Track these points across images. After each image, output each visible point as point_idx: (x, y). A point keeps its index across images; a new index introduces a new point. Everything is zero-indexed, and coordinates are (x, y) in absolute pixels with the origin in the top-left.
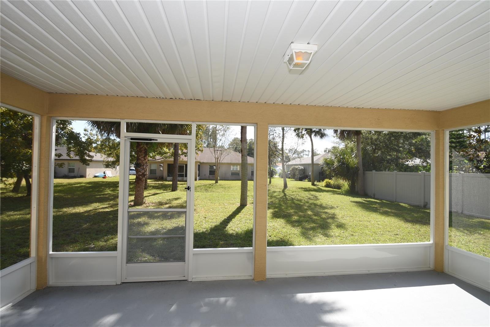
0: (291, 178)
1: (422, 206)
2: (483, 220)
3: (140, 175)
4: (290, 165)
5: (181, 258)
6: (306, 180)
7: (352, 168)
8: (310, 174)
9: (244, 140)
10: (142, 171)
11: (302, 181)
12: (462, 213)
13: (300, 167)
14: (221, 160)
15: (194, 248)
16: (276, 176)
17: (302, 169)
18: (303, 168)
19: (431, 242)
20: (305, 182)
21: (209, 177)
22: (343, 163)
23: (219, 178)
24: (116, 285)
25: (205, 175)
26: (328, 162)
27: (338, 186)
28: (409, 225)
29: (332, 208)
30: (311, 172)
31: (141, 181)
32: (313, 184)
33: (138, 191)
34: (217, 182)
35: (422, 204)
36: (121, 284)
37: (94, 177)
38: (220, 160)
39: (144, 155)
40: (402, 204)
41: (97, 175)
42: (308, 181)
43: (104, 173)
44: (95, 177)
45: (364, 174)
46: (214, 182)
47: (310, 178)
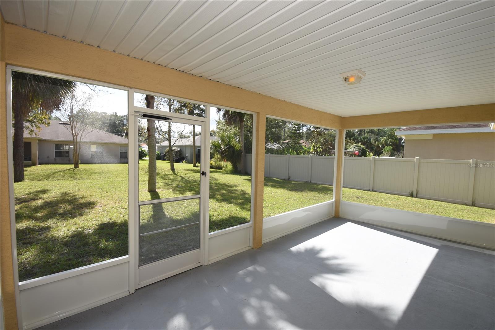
0: (167, 161)
1: (287, 179)
2: (323, 185)
4: (163, 146)
5: (196, 245)
6: (183, 162)
7: (237, 150)
8: (187, 156)
11: (179, 162)
12: (311, 182)
13: (176, 148)
14: (82, 138)
15: (209, 232)
16: (146, 158)
17: (178, 151)
18: (179, 149)
19: (334, 200)
20: (183, 164)
21: (55, 160)
22: (230, 147)
23: (79, 161)
24: (130, 295)
25: (48, 157)
26: (216, 145)
27: (219, 167)
28: (293, 193)
29: (236, 186)
30: (189, 154)
32: (195, 166)
34: (76, 167)
35: (287, 178)
36: (135, 292)
38: (80, 138)
40: (275, 179)
42: (186, 163)
45: (245, 156)
46: (72, 166)
47: (187, 160)
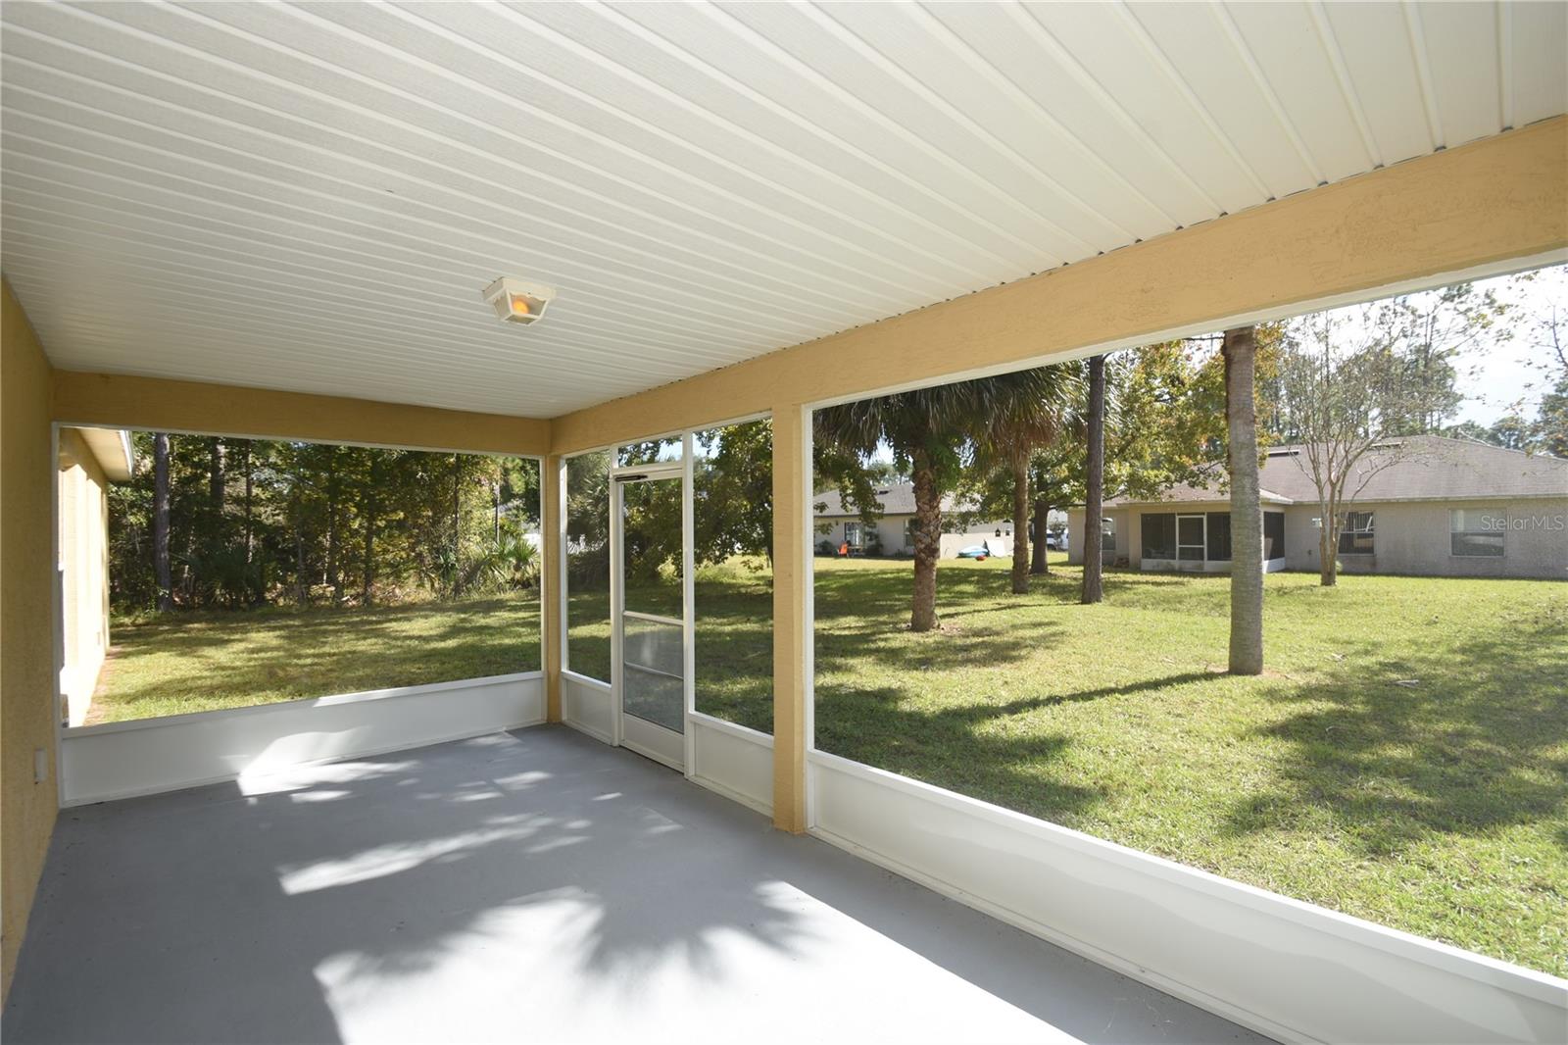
3: (921, 551)
9: (1238, 412)
10: (924, 540)
31: (923, 567)
33: (918, 593)
34: (1328, 581)
37: (959, 557)
39: (928, 497)
41: (964, 551)
43: (986, 546)
44: (962, 556)
46: (1317, 579)
